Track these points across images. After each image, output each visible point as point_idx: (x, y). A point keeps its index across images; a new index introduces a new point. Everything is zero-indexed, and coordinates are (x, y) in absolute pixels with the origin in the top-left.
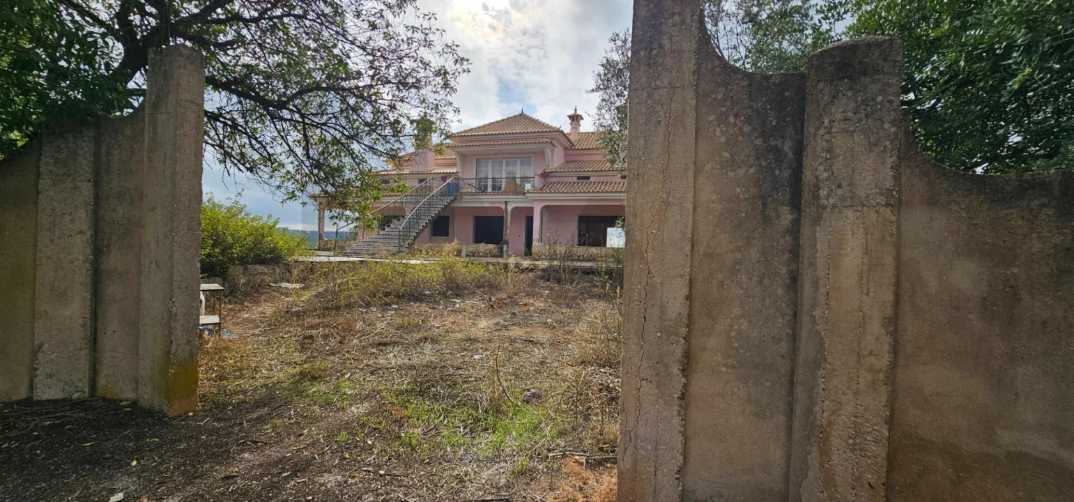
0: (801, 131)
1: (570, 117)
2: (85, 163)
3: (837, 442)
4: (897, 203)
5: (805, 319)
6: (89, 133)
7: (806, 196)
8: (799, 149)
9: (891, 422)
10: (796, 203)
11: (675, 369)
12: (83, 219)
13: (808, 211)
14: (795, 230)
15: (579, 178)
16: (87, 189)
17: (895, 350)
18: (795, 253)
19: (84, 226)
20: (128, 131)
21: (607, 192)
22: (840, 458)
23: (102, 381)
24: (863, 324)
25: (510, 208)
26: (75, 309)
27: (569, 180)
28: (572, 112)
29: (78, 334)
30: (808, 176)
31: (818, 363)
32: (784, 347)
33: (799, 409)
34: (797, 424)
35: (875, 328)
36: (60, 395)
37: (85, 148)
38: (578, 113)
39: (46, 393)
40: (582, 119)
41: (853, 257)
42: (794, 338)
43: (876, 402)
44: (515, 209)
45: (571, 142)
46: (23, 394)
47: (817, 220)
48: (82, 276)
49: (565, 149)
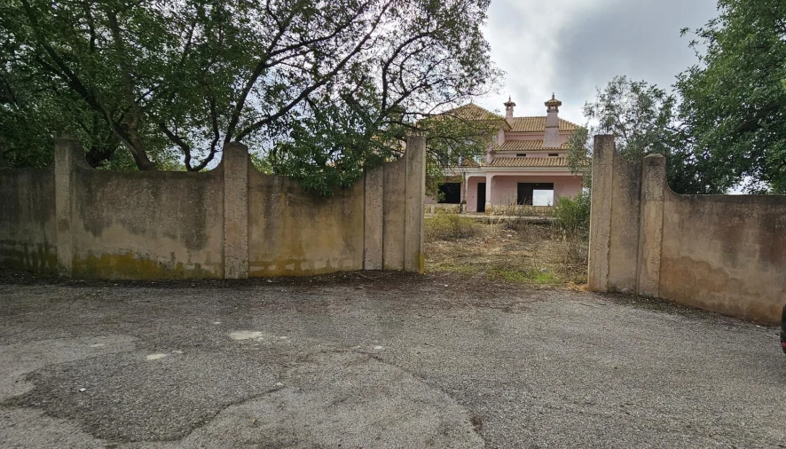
0: (641, 179)
1: (505, 104)
2: (380, 180)
3: (649, 263)
4: (663, 200)
5: (641, 230)
6: (381, 168)
7: (642, 197)
8: (641, 184)
9: (661, 255)
10: (639, 199)
11: (606, 246)
12: (380, 201)
13: (643, 201)
14: (639, 206)
15: (518, 155)
16: (381, 189)
17: (662, 237)
18: (639, 212)
19: (381, 204)
20: (397, 167)
21: (539, 166)
22: (650, 267)
23: (386, 263)
24: (655, 231)
25: (467, 177)
26: (378, 236)
27: (511, 156)
28: (507, 101)
29: (379, 245)
30: (643, 192)
31: (644, 242)
32: (636, 239)
33: (640, 255)
34: (639, 259)
35: (658, 231)
36: (373, 268)
37: (381, 173)
38: (512, 101)
39: (368, 267)
40: (515, 105)
41: (653, 214)
42: (639, 236)
43: (657, 250)
44: (470, 178)
45: (509, 126)
46: (361, 268)
47: (645, 204)
48: (380, 224)
49: (505, 131)
